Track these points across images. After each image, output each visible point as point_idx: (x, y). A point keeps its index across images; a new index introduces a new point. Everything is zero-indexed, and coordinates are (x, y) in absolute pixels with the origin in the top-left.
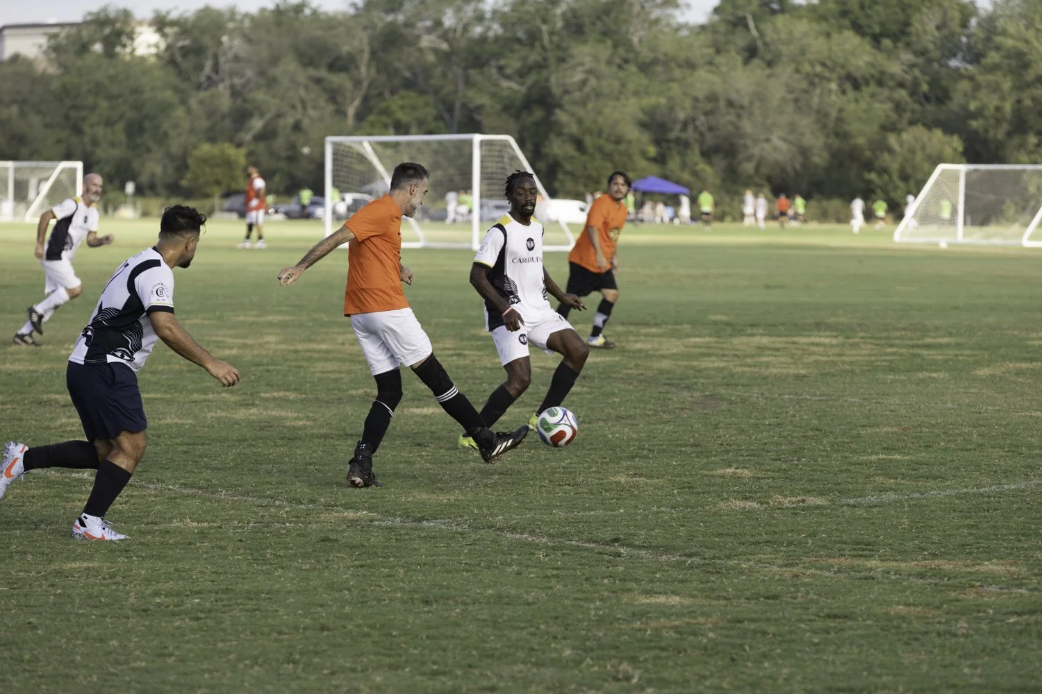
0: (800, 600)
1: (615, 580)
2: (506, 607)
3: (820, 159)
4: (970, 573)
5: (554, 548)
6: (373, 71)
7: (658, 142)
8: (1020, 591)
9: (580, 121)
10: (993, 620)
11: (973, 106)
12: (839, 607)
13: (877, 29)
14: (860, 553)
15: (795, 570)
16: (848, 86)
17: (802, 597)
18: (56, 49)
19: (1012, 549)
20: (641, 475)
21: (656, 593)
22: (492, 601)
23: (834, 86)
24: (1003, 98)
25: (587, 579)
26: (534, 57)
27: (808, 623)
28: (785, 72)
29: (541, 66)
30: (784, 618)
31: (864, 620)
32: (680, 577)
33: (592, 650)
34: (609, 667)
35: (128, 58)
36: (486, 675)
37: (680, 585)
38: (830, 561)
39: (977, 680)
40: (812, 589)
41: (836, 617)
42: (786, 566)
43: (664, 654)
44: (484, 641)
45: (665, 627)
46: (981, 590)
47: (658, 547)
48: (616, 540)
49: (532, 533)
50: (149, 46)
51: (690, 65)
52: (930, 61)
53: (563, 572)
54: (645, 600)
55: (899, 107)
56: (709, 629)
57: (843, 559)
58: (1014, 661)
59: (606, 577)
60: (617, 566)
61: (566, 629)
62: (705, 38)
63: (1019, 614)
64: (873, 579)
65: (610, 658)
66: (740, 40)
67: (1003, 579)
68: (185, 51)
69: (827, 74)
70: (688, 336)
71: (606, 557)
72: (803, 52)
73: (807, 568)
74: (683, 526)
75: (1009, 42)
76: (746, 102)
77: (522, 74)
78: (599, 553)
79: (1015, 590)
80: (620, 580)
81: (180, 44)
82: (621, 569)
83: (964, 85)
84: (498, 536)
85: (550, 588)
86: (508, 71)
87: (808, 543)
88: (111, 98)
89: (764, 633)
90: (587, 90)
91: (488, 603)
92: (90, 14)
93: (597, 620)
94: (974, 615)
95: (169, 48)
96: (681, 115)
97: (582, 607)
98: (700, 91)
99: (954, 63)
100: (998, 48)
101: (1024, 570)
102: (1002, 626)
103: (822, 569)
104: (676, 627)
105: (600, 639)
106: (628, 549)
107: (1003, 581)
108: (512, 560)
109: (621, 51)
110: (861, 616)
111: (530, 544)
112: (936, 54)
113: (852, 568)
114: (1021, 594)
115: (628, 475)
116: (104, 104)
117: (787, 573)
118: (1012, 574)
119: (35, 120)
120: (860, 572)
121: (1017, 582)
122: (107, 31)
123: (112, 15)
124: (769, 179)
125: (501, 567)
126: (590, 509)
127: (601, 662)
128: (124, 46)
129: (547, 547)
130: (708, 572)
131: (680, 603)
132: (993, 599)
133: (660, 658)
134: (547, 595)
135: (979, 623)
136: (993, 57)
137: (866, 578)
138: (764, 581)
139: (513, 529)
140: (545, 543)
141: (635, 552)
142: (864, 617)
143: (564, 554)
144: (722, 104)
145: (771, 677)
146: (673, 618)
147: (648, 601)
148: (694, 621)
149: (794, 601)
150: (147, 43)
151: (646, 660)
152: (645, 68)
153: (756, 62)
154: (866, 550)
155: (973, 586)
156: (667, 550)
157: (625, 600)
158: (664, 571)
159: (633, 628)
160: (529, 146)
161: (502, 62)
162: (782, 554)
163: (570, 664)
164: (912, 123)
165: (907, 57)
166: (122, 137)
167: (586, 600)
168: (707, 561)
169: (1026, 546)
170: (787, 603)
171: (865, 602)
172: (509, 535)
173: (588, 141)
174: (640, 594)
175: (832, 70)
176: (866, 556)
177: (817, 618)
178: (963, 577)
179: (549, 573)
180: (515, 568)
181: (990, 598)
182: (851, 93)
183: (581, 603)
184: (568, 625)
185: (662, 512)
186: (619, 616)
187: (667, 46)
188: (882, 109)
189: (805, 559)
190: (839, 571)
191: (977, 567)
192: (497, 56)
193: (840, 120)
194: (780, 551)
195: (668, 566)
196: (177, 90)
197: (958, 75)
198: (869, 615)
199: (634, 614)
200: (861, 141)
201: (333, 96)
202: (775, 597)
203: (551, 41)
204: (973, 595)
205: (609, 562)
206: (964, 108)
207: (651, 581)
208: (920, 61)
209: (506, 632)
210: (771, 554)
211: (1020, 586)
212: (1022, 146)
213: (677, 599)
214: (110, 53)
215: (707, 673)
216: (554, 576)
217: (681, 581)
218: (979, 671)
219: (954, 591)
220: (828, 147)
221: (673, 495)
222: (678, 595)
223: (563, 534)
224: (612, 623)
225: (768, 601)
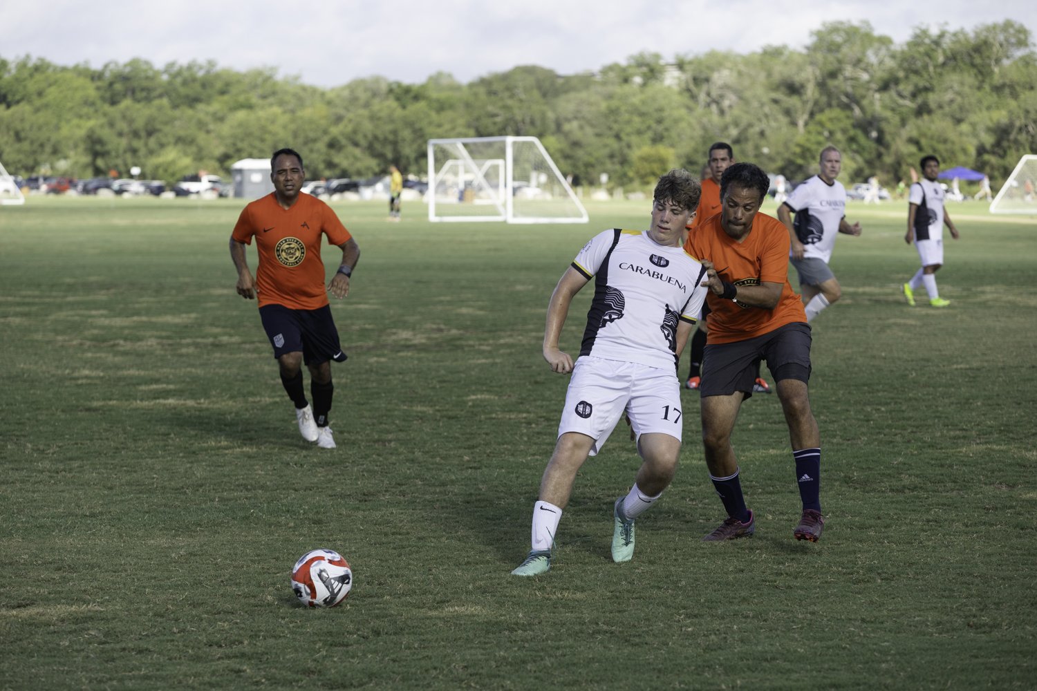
6: (817, 95)
26: (922, 83)
29: (927, 89)
50: (673, 78)
77: (914, 95)
86: (905, 93)
88: (642, 114)
92: (631, 57)
95: (686, 79)
96: (1018, 123)
116: (636, 119)
119: (589, 131)
122: (644, 69)
123: (647, 58)
128: (656, 79)
152: (997, 90)
173: (923, 142)
201: (788, 112)
203: (935, 72)
214: (647, 84)
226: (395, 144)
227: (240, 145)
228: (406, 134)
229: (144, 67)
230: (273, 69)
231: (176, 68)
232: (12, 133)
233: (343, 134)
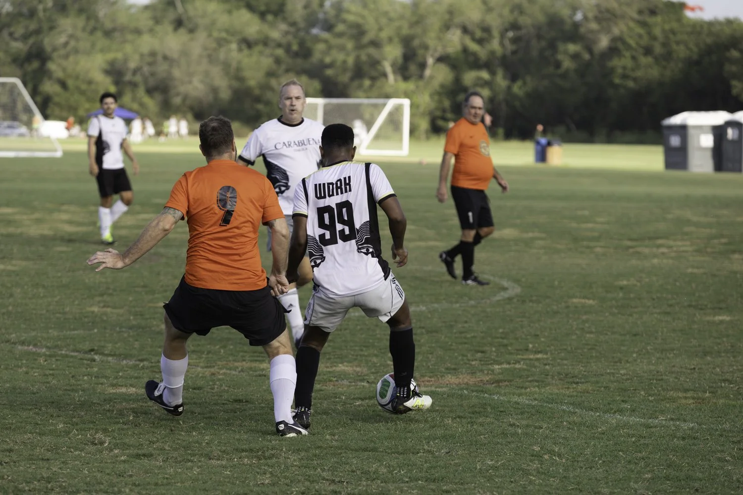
0: (216, 390)
1: (92, 378)
2: (18, 395)
3: (225, 95)
4: (330, 372)
5: (50, 356)
7: (117, 83)
8: (363, 384)
9: (64, 70)
10: (345, 403)
11: (328, 60)
12: (242, 395)
13: (263, 8)
14: (256, 358)
15: (212, 370)
16: (244, 46)
17: (217, 388)
19: (357, 356)
20: (108, 307)
21: (119, 386)
22: (9, 391)
23: (234, 46)
24: (348, 55)
25: (73, 377)
26: (33, 26)
27: (222, 405)
28: (201, 36)
29: (38, 32)
30: (206, 403)
31: (260, 404)
32: (136, 375)
33: (77, 424)
34: (88, 436)
36: (6, 441)
37: (136, 380)
38: (236, 364)
39: (334, 443)
40: (224, 383)
41: (240, 401)
42: (207, 367)
43: (125, 427)
44: (4, 419)
45: (126, 409)
46: (337, 383)
47: (120, 355)
48: (92, 350)
49: (35, 345)
51: (138, 32)
52: (298, 30)
53: (56, 372)
54: (112, 390)
55: (278, 61)
56: (155, 409)
57: (244, 363)
58: (359, 431)
59: (86, 375)
60: (93, 367)
61: (60, 410)
62: (148, 14)
63: (362, 399)
64: (265, 376)
65: (89, 429)
66: (171, 15)
67: (351, 376)
69: (230, 38)
70: (139, 213)
71: (85, 362)
72: (213, 23)
73: (221, 369)
74: (137, 340)
75: (351, 18)
76: (175, 56)
77: (25, 37)
78: (81, 359)
79: (359, 383)
80: (95, 377)
82: (96, 369)
83: (321, 47)
84: (12, 347)
85: (48, 383)
86: (17, 35)
87: (220, 352)
89: (193, 413)
90: (69, 48)
91: (7, 393)
93: (81, 404)
94: (332, 400)
96: (132, 65)
97: (69, 395)
98: (145, 49)
99: (315, 31)
100: (344, 21)
101: (365, 370)
102: (351, 407)
103: (230, 369)
104: (134, 408)
105: (82, 416)
106: (101, 356)
107: (351, 378)
108: (22, 364)
109: (92, 23)
110: (257, 401)
111: (34, 353)
112: (302, 25)
113: (251, 369)
114: (363, 386)
115: (99, 307)
117: (208, 372)
118: (357, 373)
120: (256, 371)
121: (361, 378)
124: (192, 109)
125: (15, 369)
126: (74, 329)
127: (83, 432)
129: (45, 355)
130: (155, 372)
131: (136, 392)
132: (345, 389)
133: (123, 429)
134: (46, 387)
135: (336, 405)
136: (340, 28)
137: (260, 376)
138: (191, 377)
139: (23, 343)
140: (45, 352)
141: (105, 358)
142: (259, 401)
143: (57, 360)
144: (159, 58)
145: (197, 442)
146: (131, 402)
147: (114, 391)
148: (146, 404)
149: (212, 391)
151: (113, 431)
152: (108, 34)
153: (182, 31)
154: (259, 356)
155: (331, 381)
156: (126, 357)
157: (99, 390)
158: (125, 371)
159: (104, 410)
160: (30, 86)
161: (12, 29)
162: (203, 359)
163: (63, 434)
164: (287, 71)
165: (283, 27)
167: (73, 390)
168: (153, 364)
169: (366, 354)
170: (208, 392)
171: (260, 392)
172: (20, 347)
173: (70, 82)
174: (109, 386)
175: (233, 35)
176: (259, 361)
177: (228, 402)
178: (325, 375)
179: (48, 372)
180: (24, 369)
181: (343, 388)
182: (246, 51)
183: (69, 392)
184: (60, 407)
185: (123, 332)
186: (94, 401)
187: (122, 19)
188: (267, 62)
189: (219, 363)
190: (242, 371)
191: (334, 368)
192: (8, 25)
193: (239, 69)
194: (203, 358)
195: (127, 367)
197: (317, 39)
198: (262, 401)
199: (105, 400)
200: (252, 83)
202: (199, 388)
203: (44, 16)
204: (331, 387)
205: (88, 365)
206: (321, 61)
207: (116, 378)
208: (292, 29)
209: (19, 413)
210: (196, 359)
211: (362, 380)
212: (360, 87)
213: (134, 389)
215: (155, 439)
216: (50, 374)
217: (136, 378)
218: (336, 437)
219: (319, 384)
220: (230, 87)
221: (129, 320)
222: (133, 387)
223: (56, 347)
224: (90, 406)
225: (195, 391)
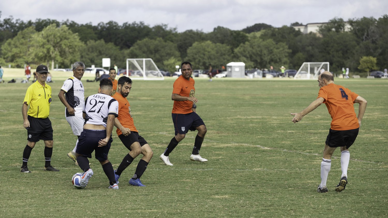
18: (321, 31)
35: (342, 32)
50: (348, 29)
68: (359, 30)
81: (357, 28)
92: (330, 20)
95: (354, 29)
116: (336, 45)
119: (316, 50)
122: (336, 25)
123: (337, 20)
128: (341, 29)
150: (348, 28)
166: (341, 55)
196: (357, 41)
214: (337, 31)
226: (261, 56)
227: (195, 56)
228: (265, 52)
229: (114, 24)
230: (166, 25)
231: (127, 25)
232: (98, 51)
233: (239, 52)
